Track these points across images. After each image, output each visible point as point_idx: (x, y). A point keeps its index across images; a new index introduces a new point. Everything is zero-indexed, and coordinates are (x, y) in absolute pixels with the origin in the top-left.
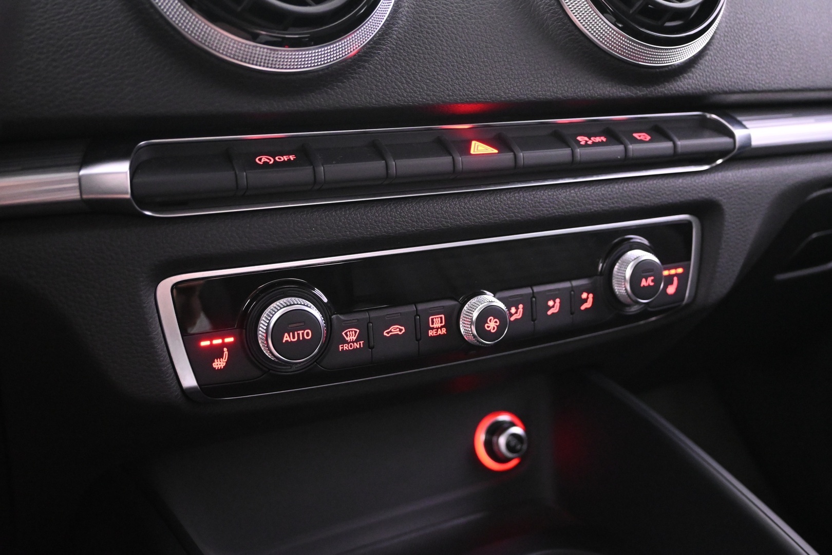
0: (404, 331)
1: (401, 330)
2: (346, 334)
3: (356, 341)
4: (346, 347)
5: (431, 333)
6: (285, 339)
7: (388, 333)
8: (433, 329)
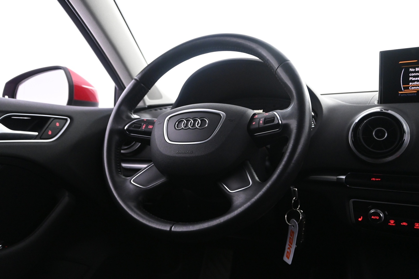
0: (407, 224)
1: (406, 224)
2: (391, 221)
3: (394, 223)
4: (390, 224)
5: (415, 227)
6: (372, 217)
7: (402, 224)
8: (416, 226)
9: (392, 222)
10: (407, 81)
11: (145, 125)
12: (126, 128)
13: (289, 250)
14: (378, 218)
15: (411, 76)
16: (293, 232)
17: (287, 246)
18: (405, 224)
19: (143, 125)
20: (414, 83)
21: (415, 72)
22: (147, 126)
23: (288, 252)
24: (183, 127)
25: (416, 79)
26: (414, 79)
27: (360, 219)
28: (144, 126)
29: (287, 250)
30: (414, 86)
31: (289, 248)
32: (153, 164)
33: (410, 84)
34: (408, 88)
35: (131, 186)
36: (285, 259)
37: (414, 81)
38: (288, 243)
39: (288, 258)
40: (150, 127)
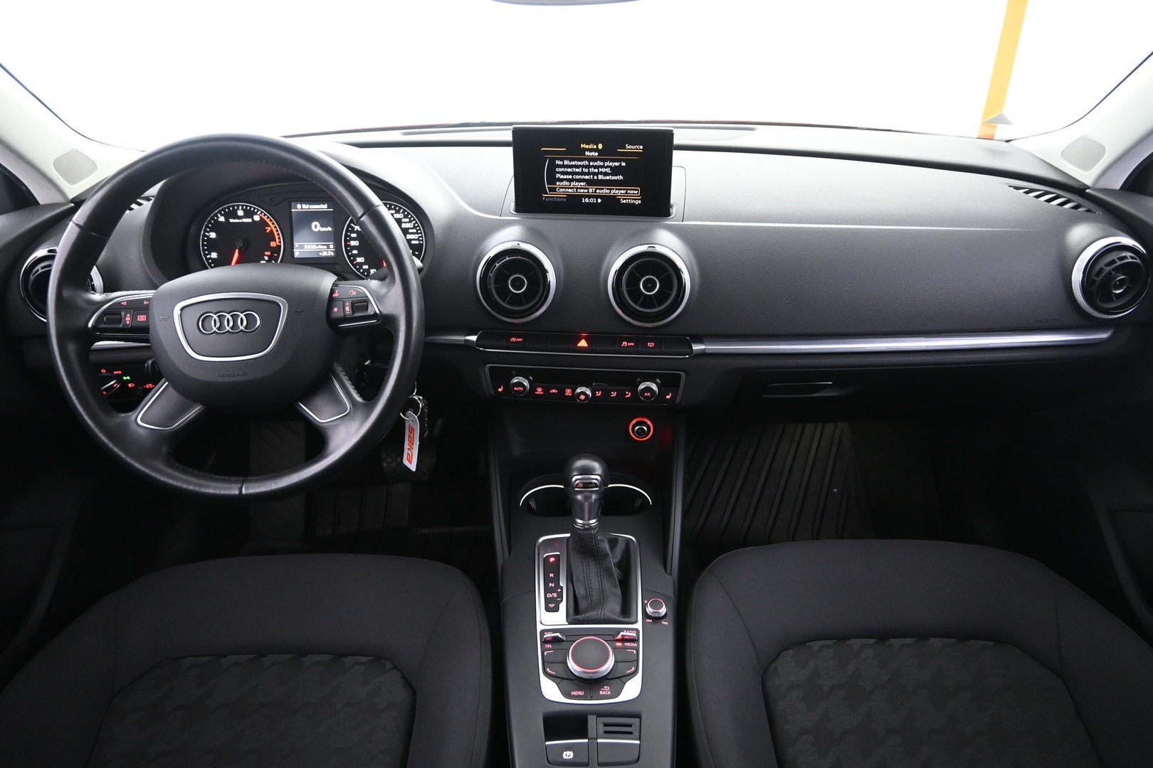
0: (556, 392)
3: (541, 392)
5: (566, 394)
6: (515, 388)
8: (568, 392)
9: (539, 390)
10: (553, 180)
11: (128, 315)
12: (90, 325)
13: (409, 452)
14: (522, 389)
15: (559, 173)
16: (412, 430)
17: (406, 446)
18: (554, 391)
19: (125, 316)
20: (562, 183)
21: (563, 166)
22: (134, 318)
23: (408, 454)
24: (215, 329)
25: (565, 177)
26: (562, 177)
27: (500, 390)
28: (128, 319)
29: (406, 451)
30: (562, 188)
31: (409, 449)
32: (167, 383)
33: (558, 183)
34: (553, 190)
35: (141, 431)
36: (405, 462)
37: (562, 180)
38: (407, 442)
39: (411, 462)
40: (142, 318)
